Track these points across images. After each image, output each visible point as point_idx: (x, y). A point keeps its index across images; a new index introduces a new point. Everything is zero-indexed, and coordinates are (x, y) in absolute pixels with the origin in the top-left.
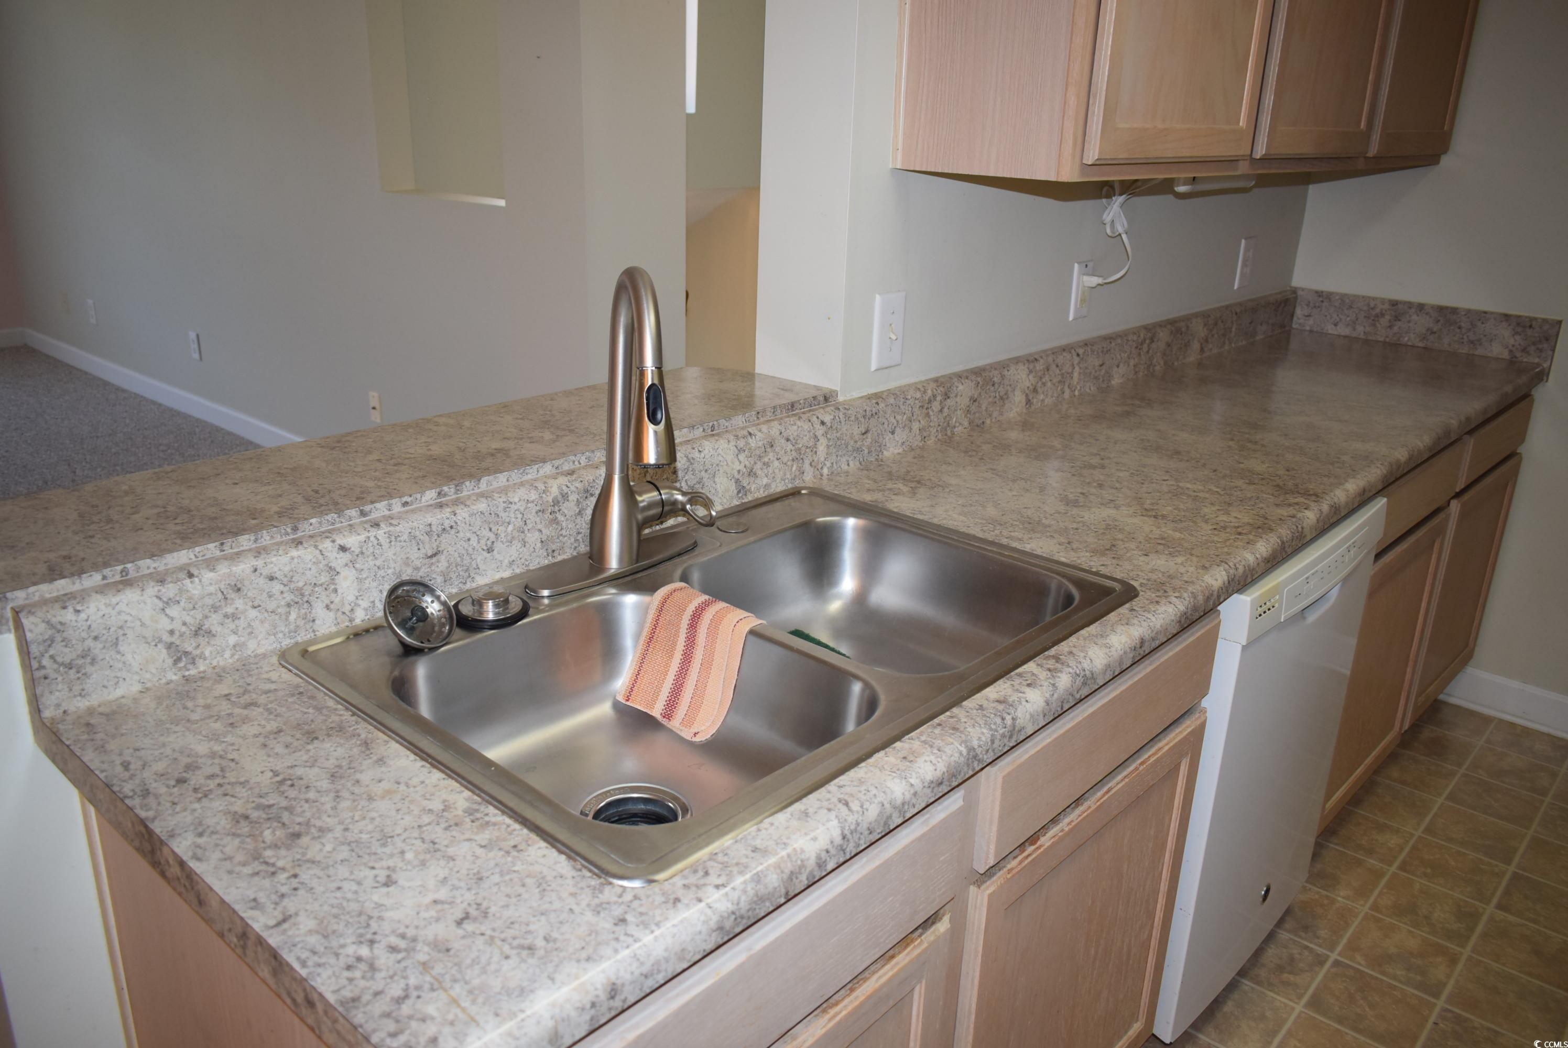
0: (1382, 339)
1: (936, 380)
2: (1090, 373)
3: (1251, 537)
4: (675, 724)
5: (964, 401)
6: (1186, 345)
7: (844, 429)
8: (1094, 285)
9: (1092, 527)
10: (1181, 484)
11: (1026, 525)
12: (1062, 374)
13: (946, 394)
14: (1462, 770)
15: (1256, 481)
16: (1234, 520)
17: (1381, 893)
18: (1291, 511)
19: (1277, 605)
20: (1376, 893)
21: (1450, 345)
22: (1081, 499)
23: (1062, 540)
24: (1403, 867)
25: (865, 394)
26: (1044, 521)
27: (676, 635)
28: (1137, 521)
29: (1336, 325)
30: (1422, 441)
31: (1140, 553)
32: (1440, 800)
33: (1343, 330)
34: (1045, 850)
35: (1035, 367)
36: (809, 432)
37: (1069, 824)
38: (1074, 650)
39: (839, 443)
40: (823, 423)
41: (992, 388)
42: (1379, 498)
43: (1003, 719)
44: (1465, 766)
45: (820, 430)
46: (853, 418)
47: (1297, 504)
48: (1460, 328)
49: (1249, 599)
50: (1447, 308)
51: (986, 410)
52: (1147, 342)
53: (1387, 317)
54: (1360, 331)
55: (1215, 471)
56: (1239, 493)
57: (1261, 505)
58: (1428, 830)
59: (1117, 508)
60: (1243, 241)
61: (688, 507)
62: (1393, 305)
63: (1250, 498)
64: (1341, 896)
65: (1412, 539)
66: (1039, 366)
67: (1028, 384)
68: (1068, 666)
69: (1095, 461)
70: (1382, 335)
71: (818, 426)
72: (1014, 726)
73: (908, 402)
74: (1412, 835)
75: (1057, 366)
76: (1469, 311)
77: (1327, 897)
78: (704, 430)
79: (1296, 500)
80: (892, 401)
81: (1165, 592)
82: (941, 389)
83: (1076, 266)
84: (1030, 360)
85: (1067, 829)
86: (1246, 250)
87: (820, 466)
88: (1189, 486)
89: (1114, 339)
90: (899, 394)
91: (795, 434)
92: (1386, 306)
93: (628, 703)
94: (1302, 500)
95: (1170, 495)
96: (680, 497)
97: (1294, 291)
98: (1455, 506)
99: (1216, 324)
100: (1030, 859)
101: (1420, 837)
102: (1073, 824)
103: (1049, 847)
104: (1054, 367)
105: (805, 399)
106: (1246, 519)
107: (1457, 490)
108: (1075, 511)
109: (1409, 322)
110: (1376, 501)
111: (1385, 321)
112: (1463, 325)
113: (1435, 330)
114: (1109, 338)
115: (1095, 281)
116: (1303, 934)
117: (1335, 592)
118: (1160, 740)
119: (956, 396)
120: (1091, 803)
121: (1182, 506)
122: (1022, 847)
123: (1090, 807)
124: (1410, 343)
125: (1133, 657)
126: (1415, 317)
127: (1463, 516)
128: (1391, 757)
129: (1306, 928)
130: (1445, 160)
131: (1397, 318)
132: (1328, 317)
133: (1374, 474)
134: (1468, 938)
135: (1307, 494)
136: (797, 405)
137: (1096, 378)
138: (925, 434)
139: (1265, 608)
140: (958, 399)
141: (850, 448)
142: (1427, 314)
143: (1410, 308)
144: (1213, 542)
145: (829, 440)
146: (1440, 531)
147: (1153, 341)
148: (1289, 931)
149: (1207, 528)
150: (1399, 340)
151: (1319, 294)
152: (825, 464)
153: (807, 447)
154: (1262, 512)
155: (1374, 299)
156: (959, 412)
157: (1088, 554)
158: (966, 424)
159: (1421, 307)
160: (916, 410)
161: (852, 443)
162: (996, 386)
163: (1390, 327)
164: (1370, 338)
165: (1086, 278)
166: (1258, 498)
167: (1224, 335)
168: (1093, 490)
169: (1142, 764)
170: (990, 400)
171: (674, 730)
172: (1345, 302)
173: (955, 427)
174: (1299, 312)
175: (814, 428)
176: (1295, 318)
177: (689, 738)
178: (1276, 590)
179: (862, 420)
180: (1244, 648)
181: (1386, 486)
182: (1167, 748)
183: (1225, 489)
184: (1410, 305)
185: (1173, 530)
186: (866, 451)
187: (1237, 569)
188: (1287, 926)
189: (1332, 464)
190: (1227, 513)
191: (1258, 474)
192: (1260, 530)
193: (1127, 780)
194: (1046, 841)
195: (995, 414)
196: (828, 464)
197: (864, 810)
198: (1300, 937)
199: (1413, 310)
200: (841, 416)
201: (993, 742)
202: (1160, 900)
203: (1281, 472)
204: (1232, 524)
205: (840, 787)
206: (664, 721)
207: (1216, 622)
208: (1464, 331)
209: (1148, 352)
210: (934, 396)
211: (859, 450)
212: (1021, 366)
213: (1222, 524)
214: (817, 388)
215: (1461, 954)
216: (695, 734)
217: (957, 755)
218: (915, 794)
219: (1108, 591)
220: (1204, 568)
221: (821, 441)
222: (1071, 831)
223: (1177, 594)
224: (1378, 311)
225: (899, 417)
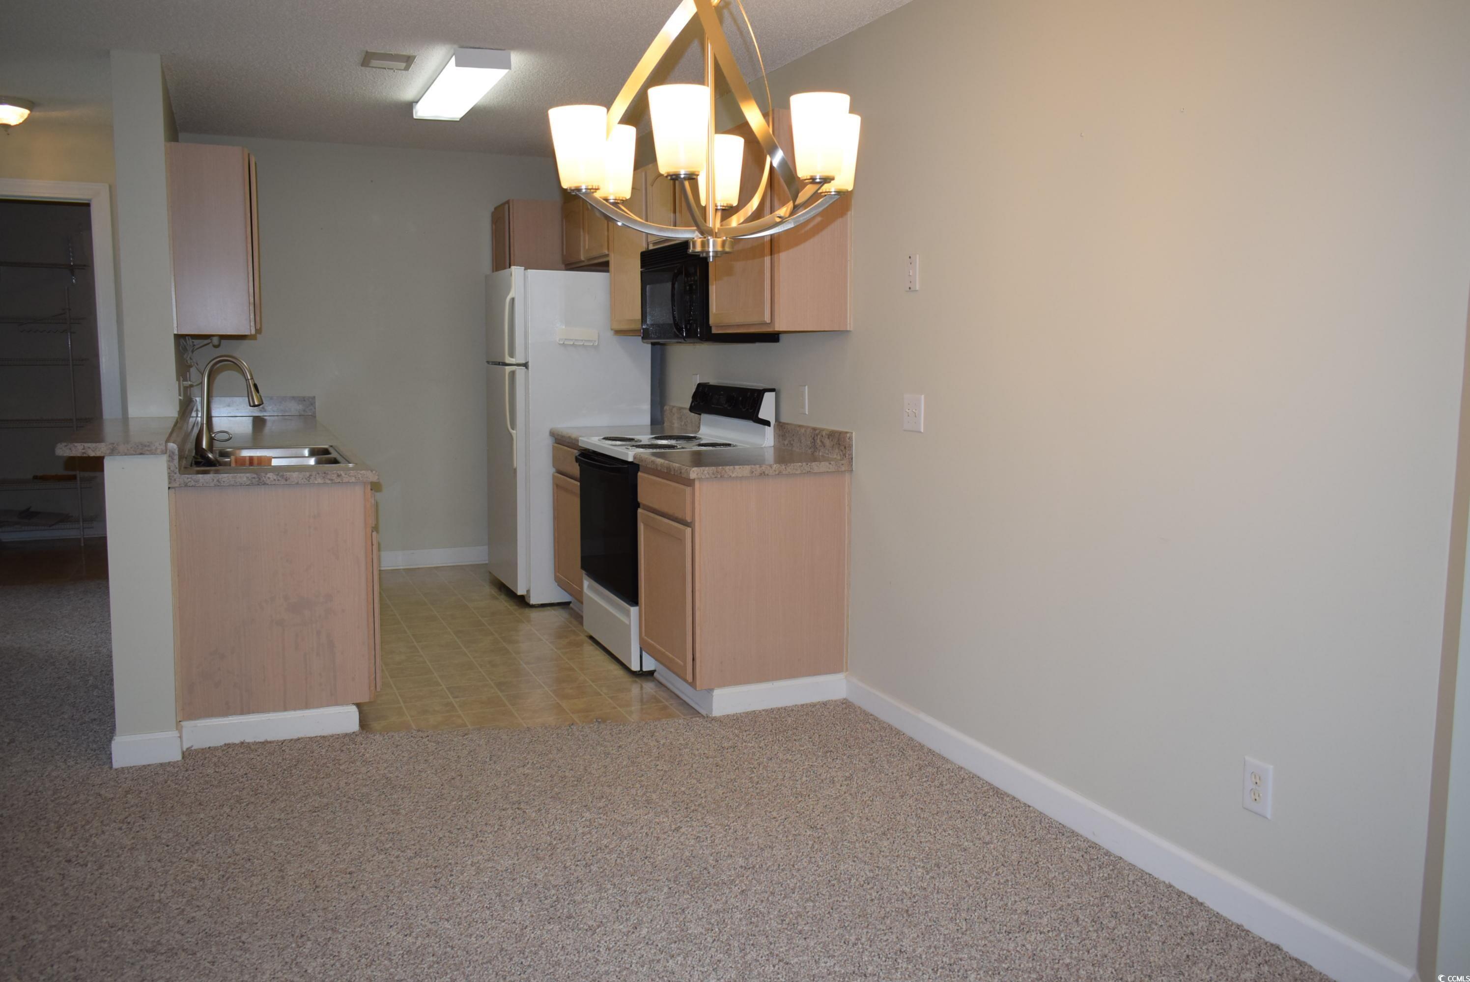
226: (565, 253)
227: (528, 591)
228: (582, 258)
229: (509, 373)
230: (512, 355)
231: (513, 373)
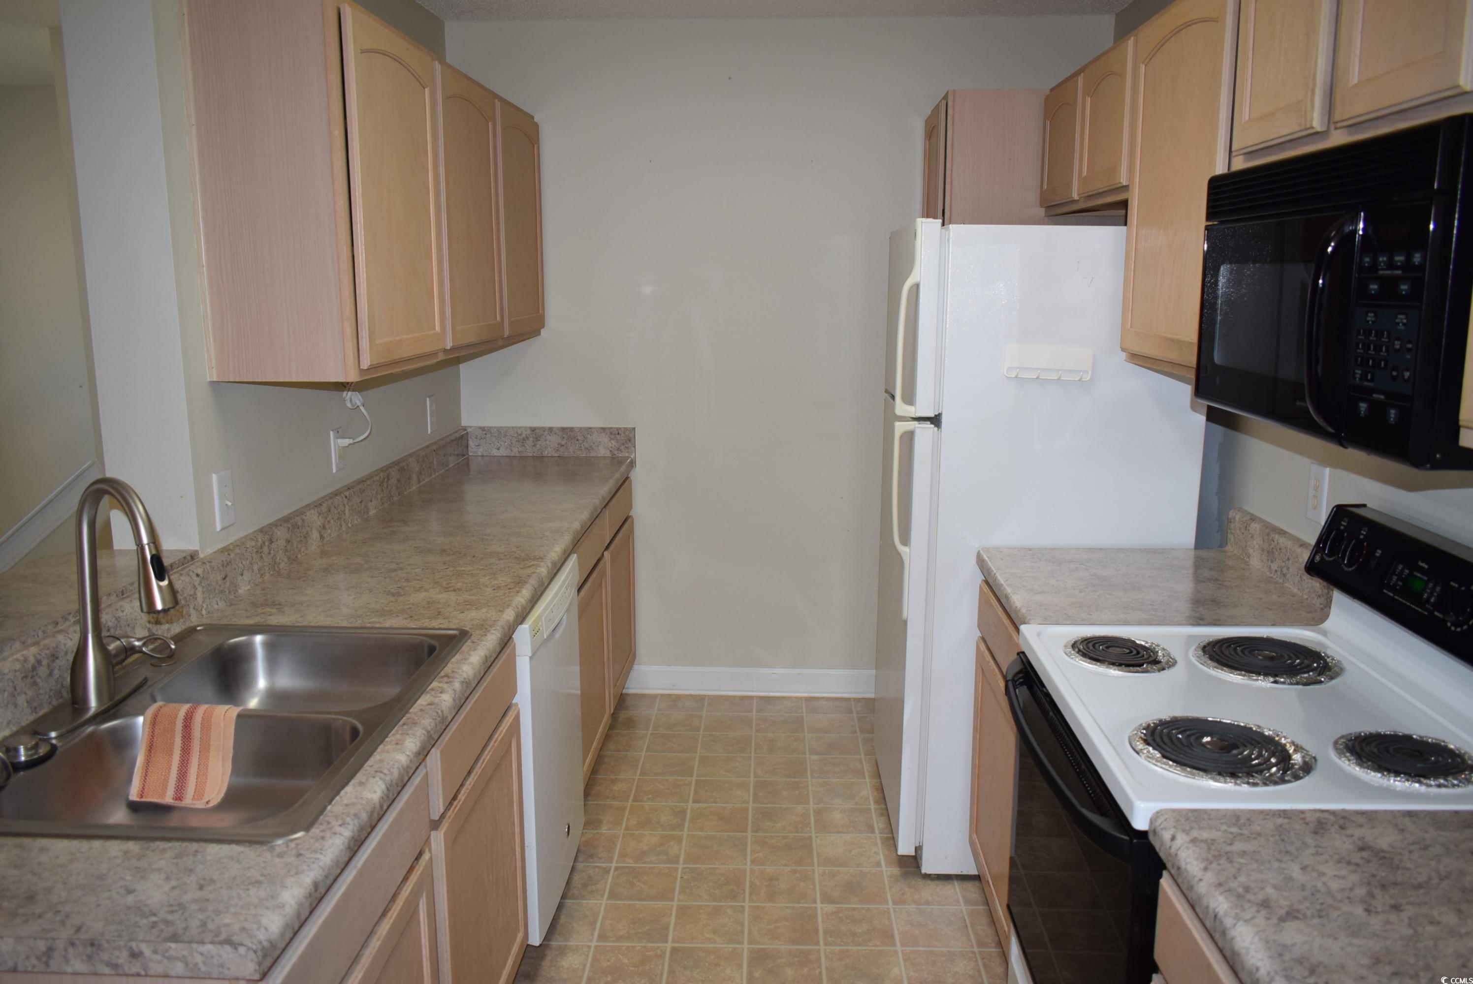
0: (531, 455)
1: (261, 531)
2: (355, 509)
3: (517, 589)
4: (188, 801)
5: (282, 543)
6: (409, 479)
7: (212, 577)
8: (347, 445)
9: (419, 605)
10: (458, 569)
11: (377, 613)
12: (339, 513)
13: (271, 540)
14: (650, 731)
15: (502, 557)
16: (502, 582)
17: (628, 819)
18: (532, 570)
19: (541, 629)
20: (625, 819)
21: (574, 452)
22: (401, 591)
23: (405, 616)
24: (635, 799)
25: (216, 549)
26: (386, 609)
27: (173, 737)
28: (444, 595)
29: (498, 449)
30: (584, 516)
31: (458, 612)
32: (643, 754)
33: (503, 452)
34: (463, 802)
35: (321, 510)
36: (190, 583)
37: (470, 784)
38: (454, 670)
39: (210, 589)
40: (198, 575)
41: (298, 530)
42: (572, 555)
43: (437, 713)
44: (651, 729)
45: (197, 581)
46: (216, 568)
47: (533, 565)
48: (577, 440)
49: (527, 626)
50: (567, 428)
51: (297, 548)
52: (386, 480)
53: (531, 439)
54: (515, 451)
55: (474, 557)
56: (496, 566)
57: (513, 571)
58: (642, 774)
59: (427, 590)
60: (428, 399)
61: (144, 649)
62: (533, 431)
63: (505, 568)
64: (604, 829)
65: (591, 580)
66: (324, 509)
67: (319, 523)
68: (457, 678)
69: (393, 566)
70: (530, 452)
71: (195, 578)
72: (443, 715)
73: (249, 550)
74: (634, 779)
75: (335, 507)
76: (581, 428)
77: (598, 833)
78: (117, 596)
79: (532, 563)
80: (237, 551)
81: (486, 629)
82: (268, 536)
83: (331, 433)
84: (317, 505)
85: (470, 788)
86: (431, 405)
87: (200, 608)
88: (463, 569)
89: (364, 481)
90: (240, 544)
91: (181, 586)
92: (529, 432)
93: (143, 800)
94: (535, 563)
95: (455, 576)
96: (137, 643)
97: (465, 429)
98: (607, 555)
99: (424, 460)
100: (457, 809)
101: (639, 779)
102: (472, 784)
103: (465, 799)
104: (333, 508)
105: (179, 560)
106: (509, 580)
107: (606, 545)
108: (401, 598)
109: (546, 440)
110: (571, 557)
111: (530, 442)
112: (579, 438)
113: (563, 443)
114: (361, 481)
115: (347, 442)
116: (591, 860)
117: (565, 617)
118: (500, 726)
119: (277, 540)
120: (477, 771)
121: (466, 581)
122: (451, 804)
123: (477, 773)
124: (549, 455)
125: (484, 669)
126: (548, 437)
127: (613, 561)
128: (607, 738)
129: (592, 856)
130: (543, 332)
131: (537, 439)
132: (492, 445)
133: (567, 539)
134: (683, 825)
135: (535, 558)
136: (175, 566)
137: (360, 512)
138: (262, 572)
139: (536, 631)
140: (279, 542)
141: (217, 591)
142: (555, 434)
143: (544, 431)
144: (497, 596)
145: (203, 587)
146: (603, 574)
147: (389, 479)
148: (582, 862)
149: (489, 590)
150: (542, 453)
151: (482, 429)
152: (203, 607)
153: (190, 596)
154: (515, 574)
155: (520, 428)
156: (281, 552)
157: (427, 620)
158: (286, 560)
159: (551, 429)
160: (254, 555)
161: (218, 587)
162: (300, 529)
163: (534, 446)
164: (523, 455)
165: (339, 441)
166: (509, 567)
167: (430, 468)
168: (405, 584)
169: (495, 742)
170: (298, 539)
171: (188, 806)
172: (501, 433)
173: (279, 563)
174: (471, 443)
175: (193, 580)
176: (469, 449)
177: (204, 807)
178: (539, 618)
179: (222, 568)
180: (531, 658)
181: (575, 546)
182: (504, 731)
183: (486, 566)
184: (543, 429)
185: (470, 596)
186: (227, 592)
187: (518, 608)
188: (580, 859)
189: (541, 538)
190: (496, 579)
191: (501, 553)
192: (520, 584)
193: (491, 753)
194: (462, 797)
195: (303, 549)
196: (205, 606)
197: (392, 773)
198: (590, 862)
199: (546, 432)
200: (209, 568)
201: (436, 726)
202: (517, 839)
203: (514, 549)
204: (503, 585)
205: (371, 766)
206: (177, 803)
207: (513, 644)
208: (580, 442)
209: (387, 487)
210: (264, 543)
211: (222, 592)
212: (312, 511)
213: (497, 586)
214: (183, 551)
215: (683, 835)
216: (207, 803)
217: (423, 736)
218: (411, 761)
219: (453, 637)
220: (501, 611)
221: (198, 589)
222: (472, 788)
223: (494, 628)
224: (524, 436)
225: (244, 562)
226: (1045, 187)
227: (919, 849)
228: (1075, 196)
229: (902, 436)
230: (909, 399)
231: (909, 436)
